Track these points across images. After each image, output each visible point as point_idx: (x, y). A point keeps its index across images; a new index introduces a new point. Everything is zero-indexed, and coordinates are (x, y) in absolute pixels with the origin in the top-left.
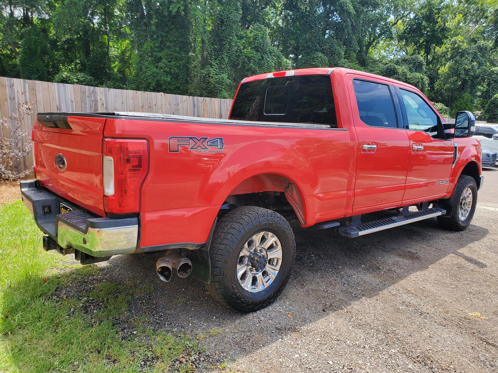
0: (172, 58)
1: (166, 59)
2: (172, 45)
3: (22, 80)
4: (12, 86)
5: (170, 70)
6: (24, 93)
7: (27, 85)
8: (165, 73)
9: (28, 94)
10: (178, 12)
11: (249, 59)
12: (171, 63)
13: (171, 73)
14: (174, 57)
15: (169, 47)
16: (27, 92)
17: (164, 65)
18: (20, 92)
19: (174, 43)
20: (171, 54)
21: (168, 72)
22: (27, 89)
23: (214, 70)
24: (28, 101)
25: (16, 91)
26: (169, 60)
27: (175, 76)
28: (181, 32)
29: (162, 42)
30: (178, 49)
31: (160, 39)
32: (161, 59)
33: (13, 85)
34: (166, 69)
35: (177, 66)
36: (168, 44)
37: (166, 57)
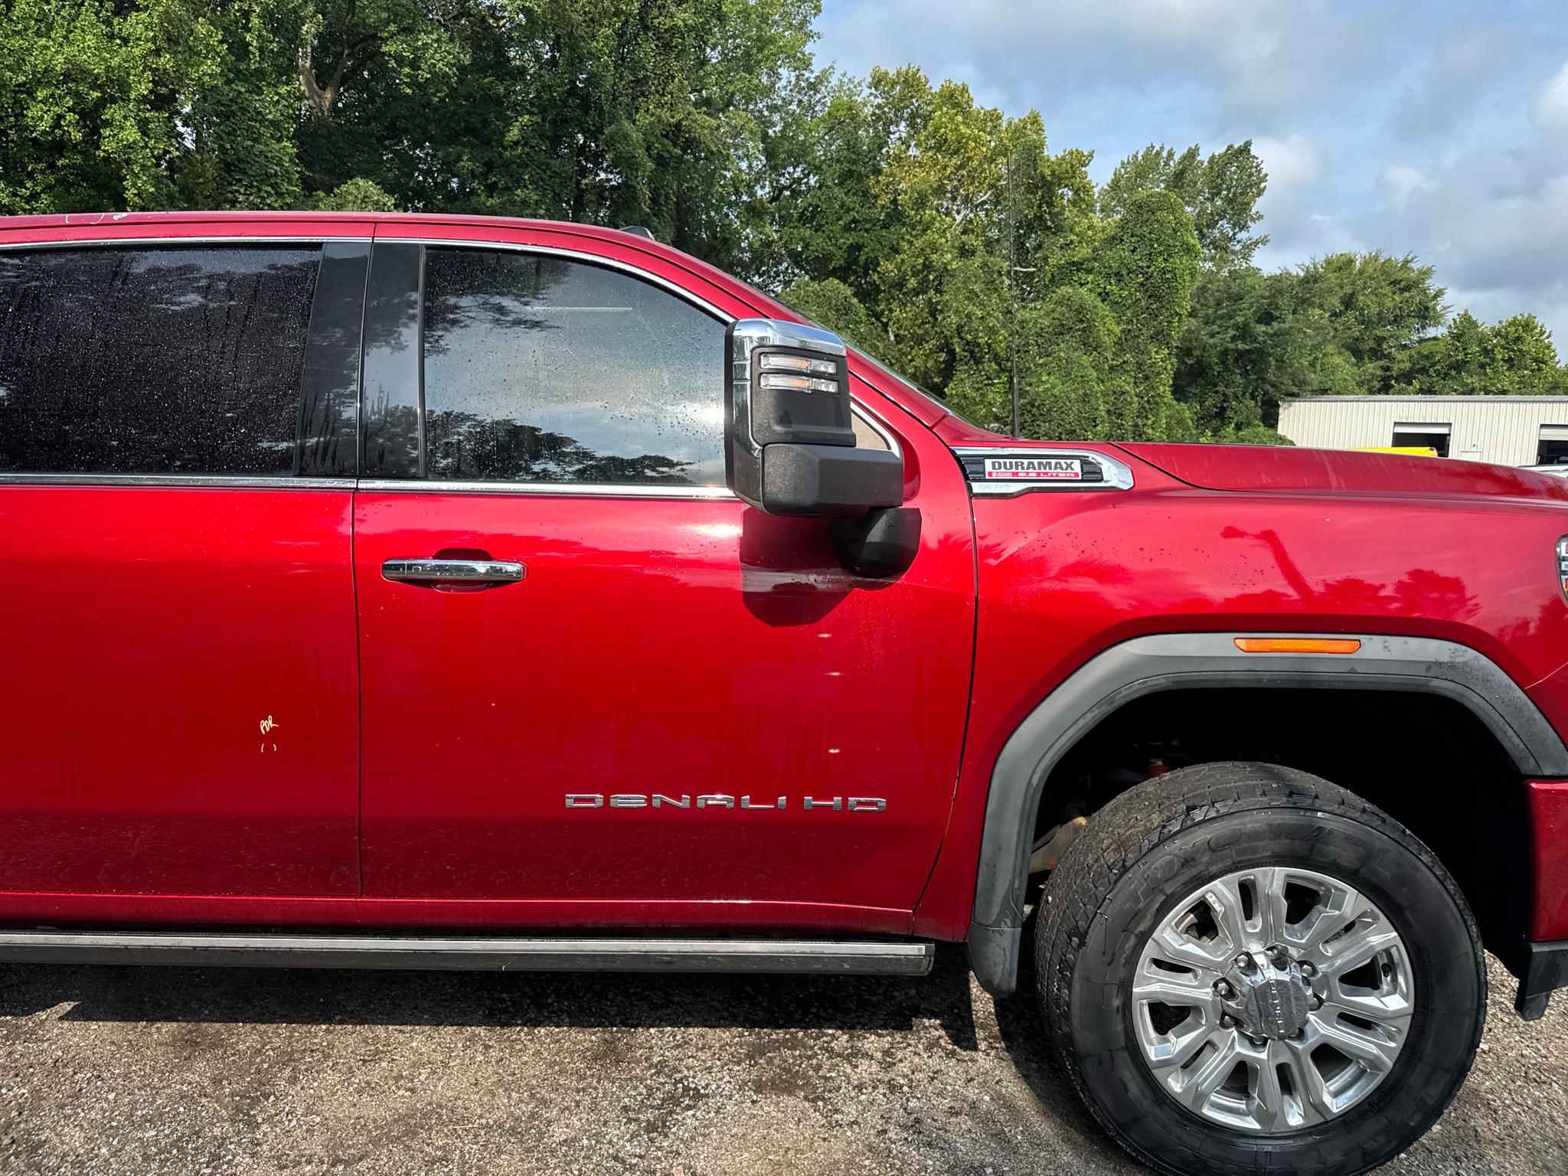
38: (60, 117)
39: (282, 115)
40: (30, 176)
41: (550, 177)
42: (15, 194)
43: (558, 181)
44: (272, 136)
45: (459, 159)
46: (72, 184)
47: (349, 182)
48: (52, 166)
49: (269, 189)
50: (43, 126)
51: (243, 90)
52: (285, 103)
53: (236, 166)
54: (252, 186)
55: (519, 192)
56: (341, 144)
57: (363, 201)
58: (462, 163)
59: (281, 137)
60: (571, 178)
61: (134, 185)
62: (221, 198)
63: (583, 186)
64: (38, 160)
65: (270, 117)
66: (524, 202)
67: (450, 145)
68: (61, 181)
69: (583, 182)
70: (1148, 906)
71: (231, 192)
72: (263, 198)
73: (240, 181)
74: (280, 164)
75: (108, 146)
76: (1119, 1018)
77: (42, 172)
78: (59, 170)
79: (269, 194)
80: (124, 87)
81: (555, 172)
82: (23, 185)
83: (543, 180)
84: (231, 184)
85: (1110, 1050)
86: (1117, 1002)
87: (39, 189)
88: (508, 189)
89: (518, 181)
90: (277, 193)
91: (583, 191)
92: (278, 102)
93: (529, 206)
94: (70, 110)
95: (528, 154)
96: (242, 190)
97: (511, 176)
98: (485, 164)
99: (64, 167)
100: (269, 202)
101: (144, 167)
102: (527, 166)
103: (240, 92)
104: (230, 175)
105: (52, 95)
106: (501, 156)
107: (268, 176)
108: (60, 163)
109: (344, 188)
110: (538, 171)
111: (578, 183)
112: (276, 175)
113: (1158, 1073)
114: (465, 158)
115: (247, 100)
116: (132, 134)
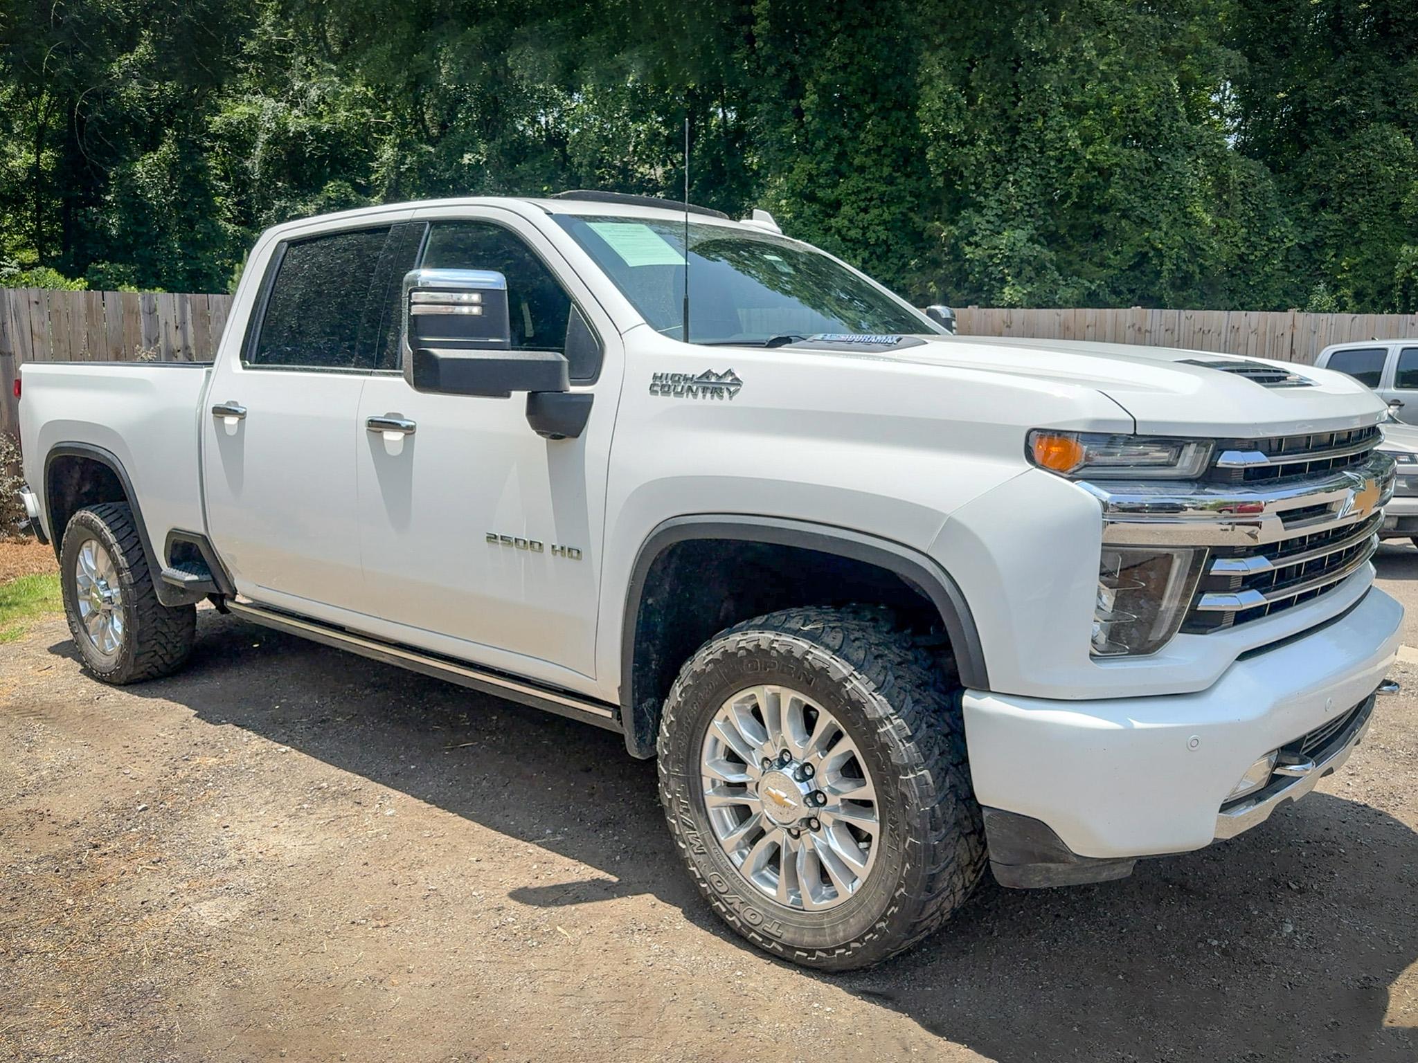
0: (871, 199)
1: (853, 203)
2: (869, 162)
3: (176, 294)
4: (152, 312)
5: (864, 234)
6: (182, 326)
7: (189, 307)
8: (850, 244)
9: (190, 328)
11: (1105, 174)
13: (867, 245)
14: (875, 196)
15: (861, 169)
16: (189, 322)
17: (846, 223)
18: (172, 324)
19: (875, 156)
20: (868, 189)
21: (859, 242)
22: (189, 316)
23: (988, 222)
24: (191, 342)
25: (162, 323)
26: (863, 204)
27: (879, 251)
28: (898, 120)
29: (842, 156)
30: (886, 171)
31: (836, 149)
32: (837, 204)
33: (155, 310)
34: (852, 233)
35: (884, 223)
36: (857, 161)
37: (853, 198)
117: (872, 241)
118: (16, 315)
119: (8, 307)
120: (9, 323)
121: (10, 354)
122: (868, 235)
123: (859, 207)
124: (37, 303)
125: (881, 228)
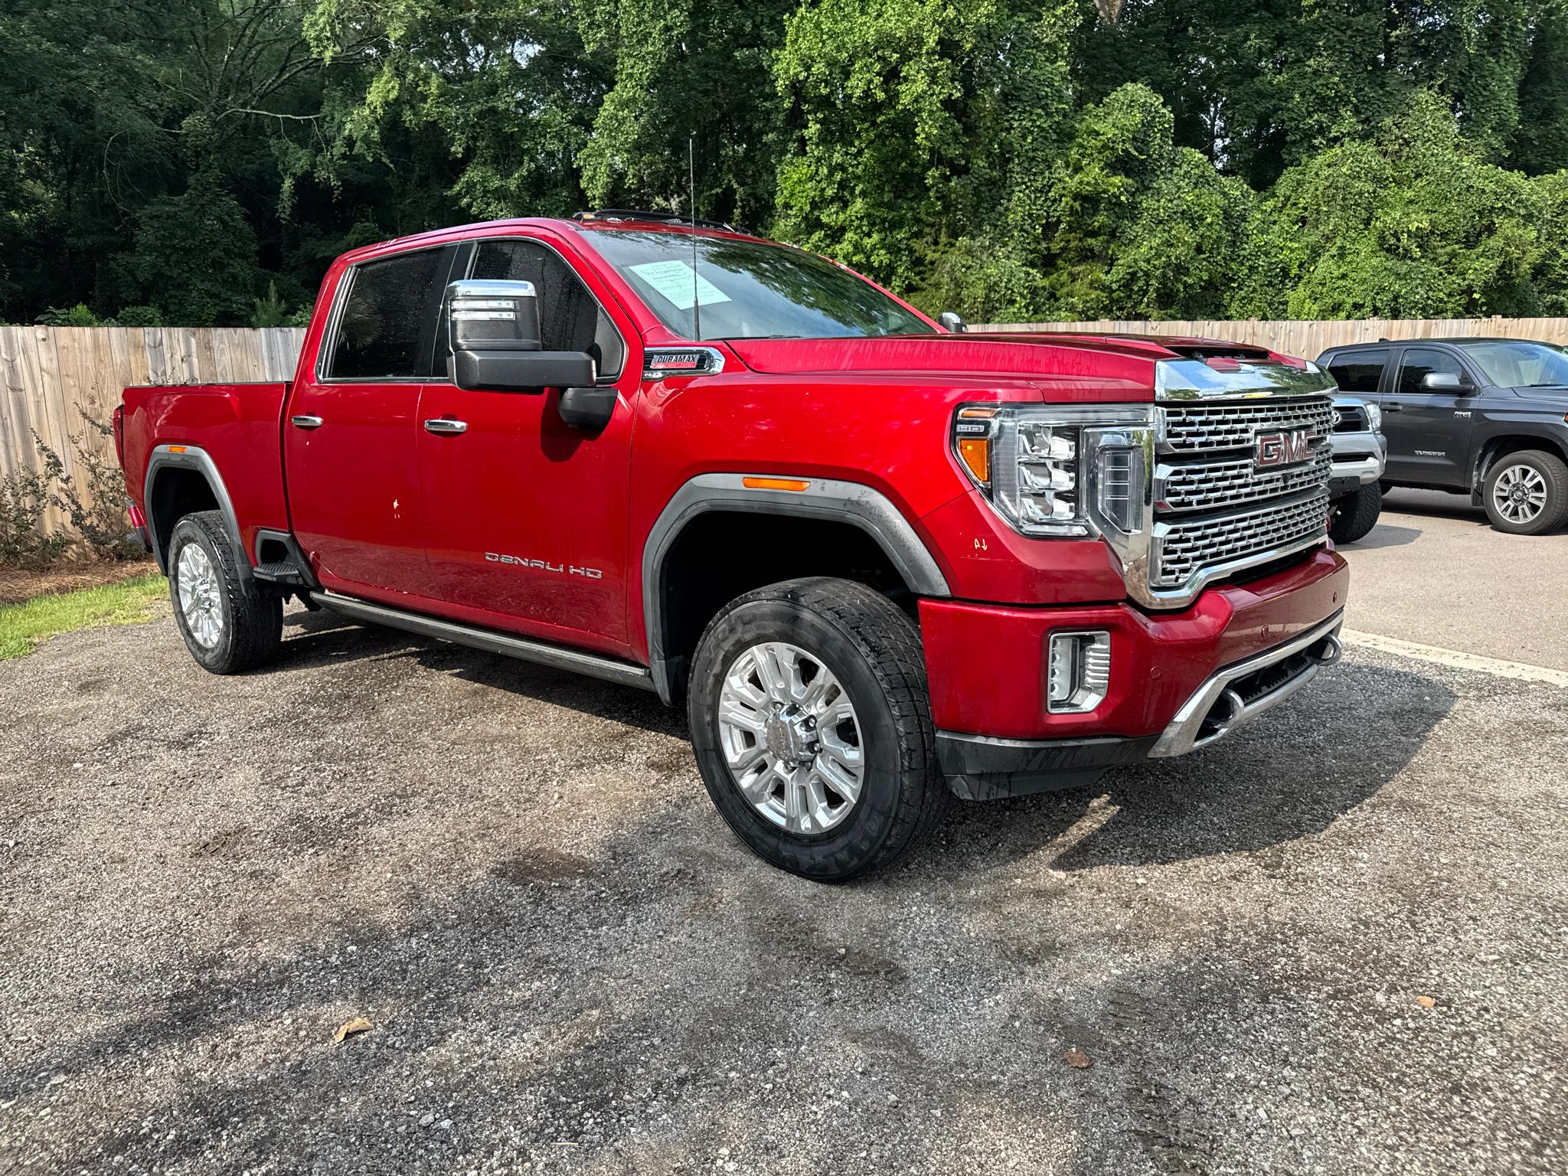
3: (181, 329)
4: (157, 346)
5: (868, 258)
6: (187, 360)
7: (193, 341)
9: (195, 360)
10: (867, 93)
12: (870, 237)
16: (194, 355)
18: (178, 357)
22: (194, 349)
25: (167, 356)
33: (161, 343)
38: (870, 81)
39: (1058, 36)
40: (859, 136)
41: (1351, 37)
42: (847, 154)
43: (1360, 39)
44: (1047, 59)
45: (1247, 38)
46: (887, 137)
47: (1119, 89)
48: (874, 123)
49: (1040, 111)
50: (858, 92)
51: (1023, 20)
52: (1060, 23)
53: (1013, 95)
54: (1025, 111)
55: (1311, 62)
56: (1126, 50)
57: (1129, 106)
58: (1249, 43)
59: (1056, 57)
60: (1377, 33)
61: (923, 129)
62: (998, 128)
63: (1393, 39)
64: (864, 121)
65: (1046, 40)
66: (1315, 73)
67: (1237, 25)
68: (878, 136)
69: (1394, 34)
70: (716, 656)
71: (1007, 121)
72: (1034, 121)
73: (1015, 108)
74: (1051, 85)
75: (905, 100)
76: (709, 729)
77: (867, 130)
78: (879, 126)
79: (1039, 116)
80: (921, 42)
81: (1357, 30)
82: (852, 144)
83: (1341, 42)
84: (1008, 113)
85: (705, 750)
86: (708, 718)
87: (863, 145)
88: (1298, 60)
89: (1311, 50)
90: (1047, 114)
91: (1392, 44)
92: (1055, 24)
93: (1321, 76)
94: (878, 74)
95: (1326, 17)
96: (1017, 117)
97: (1304, 45)
98: (1276, 38)
99: (882, 122)
100: (1038, 123)
101: (931, 112)
102: (1324, 30)
103: (1021, 23)
104: (1007, 105)
105: (865, 65)
106: (1294, 24)
107: (1039, 99)
108: (879, 120)
109: (1113, 95)
110: (1337, 33)
111: (1387, 37)
112: (1047, 96)
113: (736, 774)
114: (1252, 36)
115: (1027, 29)
116: (920, 86)
117: (876, 264)
118: (25, 351)
119: (16, 345)
120: (18, 361)
121: (21, 390)
122: (872, 259)
123: (863, 232)
124: (44, 340)
125: (883, 252)
